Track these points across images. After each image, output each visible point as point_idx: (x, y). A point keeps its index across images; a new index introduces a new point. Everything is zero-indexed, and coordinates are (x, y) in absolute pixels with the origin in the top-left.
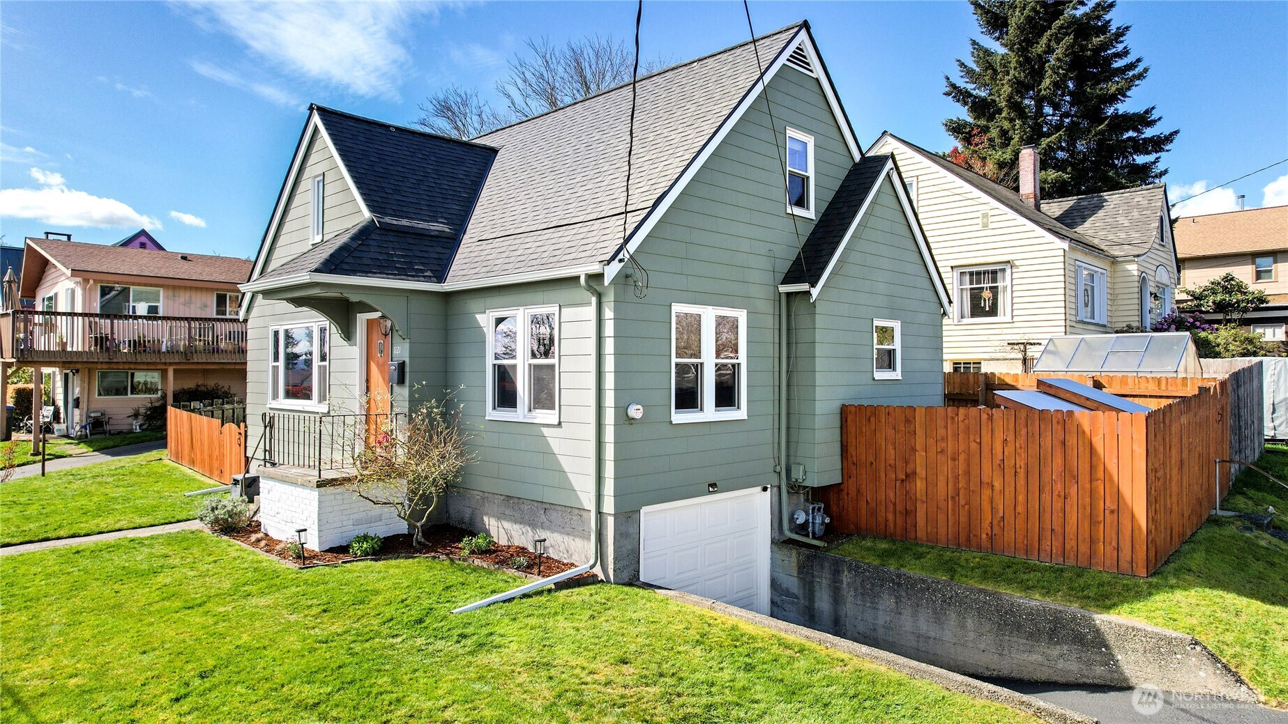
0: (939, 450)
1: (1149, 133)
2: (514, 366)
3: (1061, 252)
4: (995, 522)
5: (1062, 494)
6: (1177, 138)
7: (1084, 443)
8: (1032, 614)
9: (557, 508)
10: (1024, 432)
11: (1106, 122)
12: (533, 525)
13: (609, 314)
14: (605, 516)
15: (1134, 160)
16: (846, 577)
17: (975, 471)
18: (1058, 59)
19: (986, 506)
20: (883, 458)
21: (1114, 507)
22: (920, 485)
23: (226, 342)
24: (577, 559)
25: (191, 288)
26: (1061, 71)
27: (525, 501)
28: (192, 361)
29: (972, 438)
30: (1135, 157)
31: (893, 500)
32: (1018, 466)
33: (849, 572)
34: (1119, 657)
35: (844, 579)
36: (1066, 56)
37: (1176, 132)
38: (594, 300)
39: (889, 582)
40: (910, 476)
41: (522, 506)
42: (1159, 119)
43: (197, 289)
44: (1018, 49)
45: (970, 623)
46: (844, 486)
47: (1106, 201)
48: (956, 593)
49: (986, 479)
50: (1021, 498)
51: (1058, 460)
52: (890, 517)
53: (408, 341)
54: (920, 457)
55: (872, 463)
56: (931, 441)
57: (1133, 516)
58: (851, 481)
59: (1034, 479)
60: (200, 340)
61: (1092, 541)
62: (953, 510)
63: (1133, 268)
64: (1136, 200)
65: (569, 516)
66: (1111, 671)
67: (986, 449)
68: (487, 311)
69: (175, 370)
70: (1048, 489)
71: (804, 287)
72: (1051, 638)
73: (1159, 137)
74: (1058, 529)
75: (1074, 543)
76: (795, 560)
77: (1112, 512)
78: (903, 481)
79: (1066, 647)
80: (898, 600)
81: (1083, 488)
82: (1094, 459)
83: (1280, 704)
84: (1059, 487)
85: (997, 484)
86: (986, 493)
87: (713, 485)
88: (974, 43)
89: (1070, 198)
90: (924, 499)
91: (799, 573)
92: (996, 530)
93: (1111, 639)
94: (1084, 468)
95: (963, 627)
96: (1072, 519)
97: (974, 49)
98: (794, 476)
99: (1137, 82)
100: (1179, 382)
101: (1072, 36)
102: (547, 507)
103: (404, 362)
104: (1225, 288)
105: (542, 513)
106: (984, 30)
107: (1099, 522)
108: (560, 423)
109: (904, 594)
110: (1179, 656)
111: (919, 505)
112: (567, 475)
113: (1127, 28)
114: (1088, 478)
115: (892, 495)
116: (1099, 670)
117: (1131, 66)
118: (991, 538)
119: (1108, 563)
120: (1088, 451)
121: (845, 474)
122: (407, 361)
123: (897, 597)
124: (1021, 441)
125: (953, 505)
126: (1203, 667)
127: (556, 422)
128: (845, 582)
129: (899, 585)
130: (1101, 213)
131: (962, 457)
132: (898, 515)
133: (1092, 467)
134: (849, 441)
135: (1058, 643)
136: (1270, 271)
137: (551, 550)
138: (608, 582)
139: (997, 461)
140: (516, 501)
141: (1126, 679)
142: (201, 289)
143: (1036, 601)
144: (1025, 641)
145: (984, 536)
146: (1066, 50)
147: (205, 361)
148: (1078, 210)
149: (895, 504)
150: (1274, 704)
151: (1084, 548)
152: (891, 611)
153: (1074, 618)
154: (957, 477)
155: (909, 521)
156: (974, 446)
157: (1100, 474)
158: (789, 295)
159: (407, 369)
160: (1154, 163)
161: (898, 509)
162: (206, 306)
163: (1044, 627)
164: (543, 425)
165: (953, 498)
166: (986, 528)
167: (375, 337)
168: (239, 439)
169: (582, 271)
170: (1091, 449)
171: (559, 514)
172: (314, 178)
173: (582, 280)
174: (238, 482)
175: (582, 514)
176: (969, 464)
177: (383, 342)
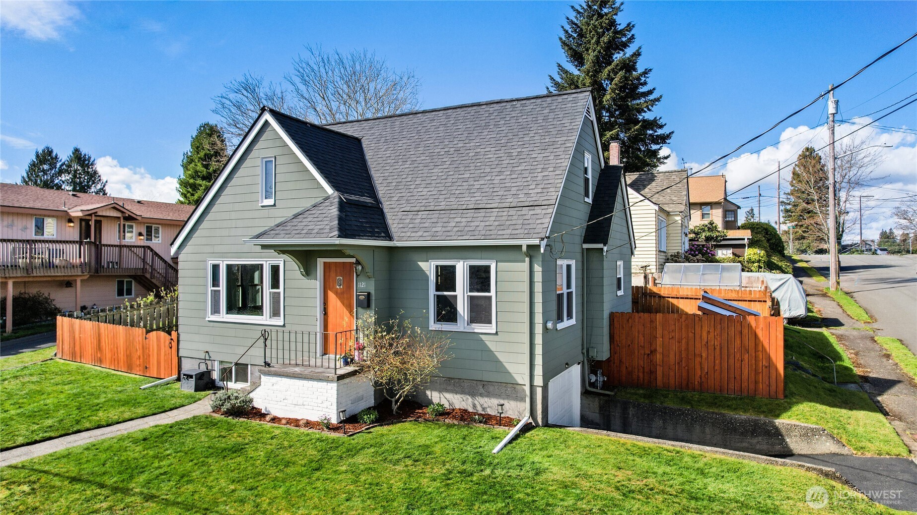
0: (671, 337)
1: (660, 132)
2: (456, 297)
3: (654, 212)
4: (703, 375)
5: (740, 359)
6: (673, 136)
7: (751, 332)
8: (743, 423)
9: (494, 384)
10: (719, 327)
11: (640, 124)
12: (473, 395)
13: (538, 268)
14: (535, 387)
15: (651, 147)
16: (631, 411)
17: (691, 348)
18: (616, 84)
19: (698, 367)
20: (637, 342)
21: (767, 364)
22: (659, 357)
23: (60, 260)
24: (512, 414)
25: (13, 214)
26: (617, 92)
27: (465, 381)
28: (32, 275)
29: (690, 330)
30: (652, 145)
31: (643, 366)
32: (716, 345)
33: (633, 408)
34: (788, 440)
35: (631, 413)
36: (620, 83)
37: (673, 132)
38: (527, 259)
39: (659, 412)
40: (653, 352)
41: (462, 384)
42: (665, 124)
43: (18, 214)
44: (592, 75)
45: (707, 430)
46: (612, 359)
47: (656, 176)
48: (699, 415)
49: (697, 352)
50: (717, 362)
51: (738, 342)
52: (641, 375)
53: (374, 279)
54: (659, 341)
55: (629, 345)
56: (666, 332)
57: (776, 369)
58: (616, 356)
59: (725, 352)
60: (39, 258)
61: (756, 382)
62: (678, 369)
63: (678, 218)
64: (673, 177)
65: (504, 389)
66: (783, 447)
67: (697, 337)
68: (430, 261)
69: (14, 283)
70: (732, 357)
71: (600, 246)
72: (753, 434)
73: (664, 134)
74: (738, 377)
75: (746, 384)
76: (598, 404)
77: (766, 367)
78: (649, 354)
79: (760, 438)
80: (665, 421)
81: (751, 355)
82: (757, 340)
83: (862, 453)
84: (738, 356)
85: (704, 355)
86: (698, 359)
87: (567, 364)
88: (559, 66)
89: (635, 173)
90: (661, 364)
91: (600, 411)
92: (703, 379)
93: (783, 431)
94: (752, 345)
95: (704, 432)
96: (745, 372)
97: (559, 69)
98: (591, 354)
99: (657, 103)
100: (748, 292)
101: (624, 71)
102: (485, 384)
103: (369, 294)
104: (709, 228)
105: (481, 387)
106: (569, 60)
107: (760, 373)
108: (497, 332)
109: (668, 418)
110: (817, 437)
111: (658, 367)
112: (503, 364)
113: (650, 70)
114: (754, 351)
115: (642, 363)
116: (778, 447)
117: (650, 92)
118: (701, 384)
119: (764, 393)
120: (754, 336)
121: (612, 352)
122: (373, 292)
123: (663, 420)
124: (718, 331)
125: (679, 367)
126: (828, 440)
127: (494, 332)
128: (631, 414)
129: (665, 413)
130: (654, 184)
131: (684, 341)
132: (645, 373)
133: (756, 345)
134: (615, 332)
135: (756, 436)
136: (709, 214)
137: (488, 410)
138: (537, 426)
139: (704, 343)
140: (457, 381)
141: (791, 451)
142: (22, 214)
143: (743, 416)
144: (738, 437)
145: (696, 383)
146: (620, 79)
147: (43, 274)
148: (641, 181)
149: (644, 368)
150: (860, 454)
151: (752, 386)
152: (661, 427)
153: (765, 423)
154: (681, 352)
155: (652, 377)
156: (691, 335)
157: (760, 348)
158: (587, 249)
159: (373, 298)
160: (660, 149)
161: (646, 370)
162: (26, 228)
163: (749, 429)
164: (482, 334)
165: (678, 363)
166: (697, 378)
167: (333, 274)
168: (171, 343)
169: (524, 243)
170: (756, 336)
171: (496, 388)
172: (263, 158)
173: (524, 248)
174: (191, 377)
175: (518, 387)
176: (688, 345)
177: (342, 278)
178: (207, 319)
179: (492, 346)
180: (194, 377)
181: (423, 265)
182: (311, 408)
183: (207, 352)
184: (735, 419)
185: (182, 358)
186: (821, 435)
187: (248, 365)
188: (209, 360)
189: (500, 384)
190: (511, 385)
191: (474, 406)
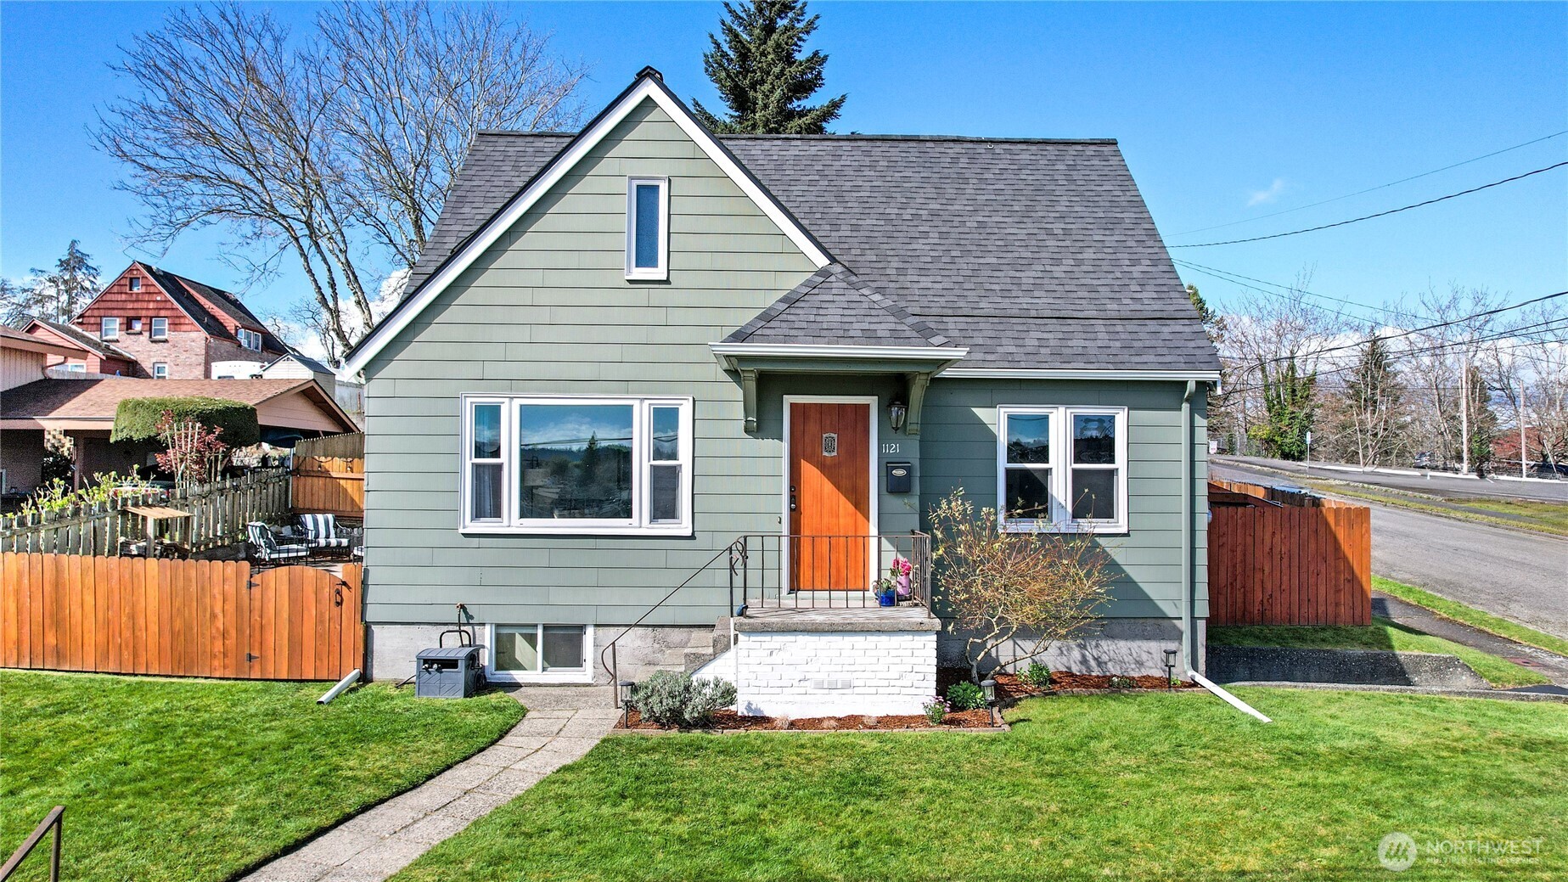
2: (1049, 471)
4: (1265, 601)
5: (1315, 571)
7: (1329, 531)
9: (1123, 620)
10: (1287, 525)
17: (1249, 559)
19: (1258, 587)
21: (1350, 577)
29: (1247, 533)
32: (1283, 552)
34: (1416, 679)
38: (1187, 406)
49: (1258, 566)
50: (1285, 578)
51: (1312, 546)
53: (917, 437)
57: (1361, 583)
59: (1295, 562)
61: (1336, 606)
62: (1231, 593)
67: (1258, 540)
68: (995, 406)
70: (1305, 569)
74: (1313, 599)
75: (1323, 608)
77: (1349, 581)
81: (1330, 565)
84: (1313, 566)
85: (1267, 569)
86: (1258, 576)
92: (1266, 605)
94: (1330, 548)
96: (1322, 590)
105: (1098, 629)
107: (1341, 590)
108: (1128, 532)
110: (1451, 669)
112: (1138, 586)
114: (1333, 560)
118: (1261, 612)
122: (916, 462)
124: (1285, 533)
126: (1464, 673)
127: (1124, 531)
139: (1267, 550)
145: (1256, 612)
151: (1331, 612)
153: (1388, 657)
154: (1235, 567)
156: (1249, 540)
159: (916, 474)
163: (1368, 668)
164: (1100, 535)
165: (1231, 584)
166: (1257, 607)
167: (813, 427)
168: (339, 593)
169: (1191, 377)
170: (1335, 538)
171: (1126, 627)
172: (632, 178)
173: (1191, 387)
174: (452, 664)
175: (1165, 623)
176: (1245, 555)
177: (835, 436)
178: (462, 531)
179: (1119, 557)
180: (461, 664)
181: (982, 413)
182: (873, 690)
183: (462, 607)
184: (1350, 656)
185: (373, 627)
186: (1456, 667)
187: (581, 628)
188: (468, 624)
189: (1133, 621)
190: (1153, 621)
191: (1084, 661)
